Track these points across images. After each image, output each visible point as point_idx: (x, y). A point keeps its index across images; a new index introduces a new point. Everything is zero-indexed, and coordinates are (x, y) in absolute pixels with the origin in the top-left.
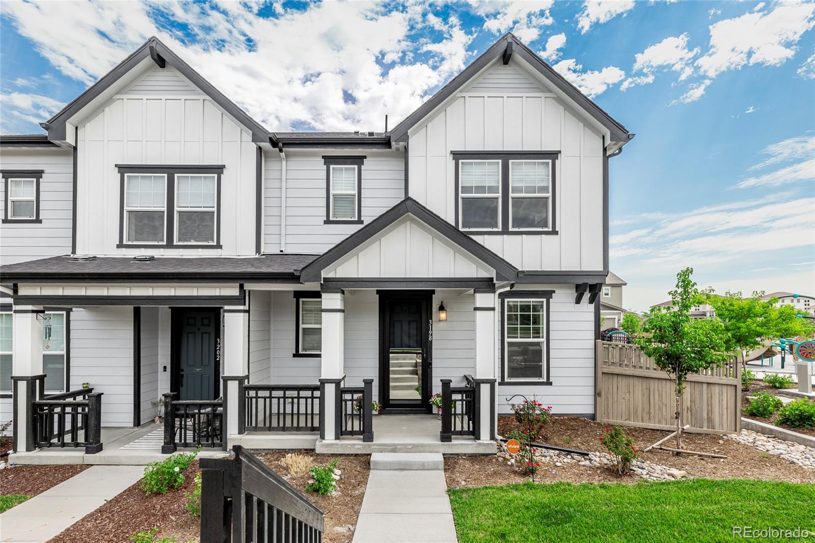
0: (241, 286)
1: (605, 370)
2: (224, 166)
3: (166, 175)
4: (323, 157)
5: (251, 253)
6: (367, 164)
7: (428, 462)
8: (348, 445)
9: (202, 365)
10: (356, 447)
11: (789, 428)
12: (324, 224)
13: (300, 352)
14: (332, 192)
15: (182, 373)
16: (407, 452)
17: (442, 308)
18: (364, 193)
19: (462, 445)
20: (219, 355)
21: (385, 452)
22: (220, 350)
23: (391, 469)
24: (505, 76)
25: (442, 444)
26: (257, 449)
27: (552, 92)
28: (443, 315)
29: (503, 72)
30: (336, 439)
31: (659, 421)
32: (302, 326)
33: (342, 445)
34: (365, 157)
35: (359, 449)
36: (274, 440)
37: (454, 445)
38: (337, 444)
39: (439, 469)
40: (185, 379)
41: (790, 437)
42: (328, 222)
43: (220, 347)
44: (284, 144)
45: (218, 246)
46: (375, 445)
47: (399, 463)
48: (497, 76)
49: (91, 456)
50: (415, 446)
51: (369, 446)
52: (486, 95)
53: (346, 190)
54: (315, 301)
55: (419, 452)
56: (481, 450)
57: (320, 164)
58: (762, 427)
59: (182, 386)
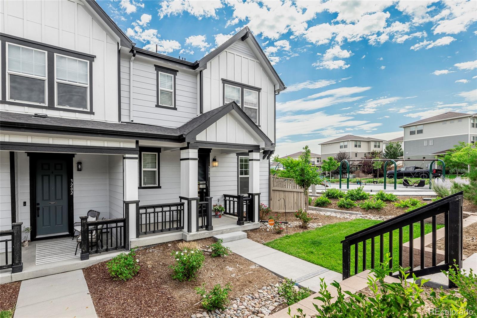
0: (137, 142)
1: (273, 189)
2: (95, 57)
3: (46, 52)
4: (155, 66)
5: (115, 120)
6: (179, 76)
7: (241, 235)
8: (202, 233)
9: (56, 199)
10: (206, 234)
11: (320, 207)
12: (156, 107)
13: (142, 186)
14: (160, 88)
15: (37, 206)
16: (228, 233)
17: (214, 160)
18: (177, 92)
19: (249, 226)
20: (73, 191)
21: (219, 234)
22: (73, 187)
23: (227, 242)
24: (241, 46)
25: (240, 227)
26: (148, 246)
27: (258, 60)
28: (216, 164)
29: (241, 44)
30: (197, 231)
31: (288, 209)
32: (143, 169)
33: (200, 234)
34: (178, 71)
35: (207, 235)
36: (159, 238)
37: (245, 226)
38: (197, 234)
39: (245, 238)
40: (40, 211)
41: (322, 210)
42: (157, 106)
43: (73, 185)
44: (137, 52)
45: (92, 113)
46: (214, 231)
47: (230, 238)
48: (238, 45)
49: (19, 274)
50: (231, 229)
51: (212, 232)
52: (235, 53)
53: (167, 88)
54: (147, 154)
55: (232, 232)
56: (255, 227)
57: (153, 70)
58: (312, 208)
59: (38, 216)
